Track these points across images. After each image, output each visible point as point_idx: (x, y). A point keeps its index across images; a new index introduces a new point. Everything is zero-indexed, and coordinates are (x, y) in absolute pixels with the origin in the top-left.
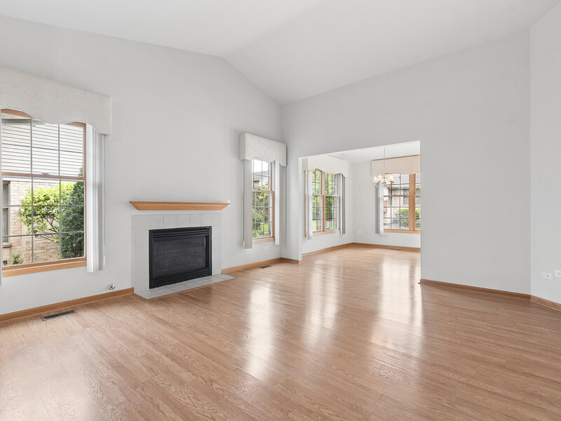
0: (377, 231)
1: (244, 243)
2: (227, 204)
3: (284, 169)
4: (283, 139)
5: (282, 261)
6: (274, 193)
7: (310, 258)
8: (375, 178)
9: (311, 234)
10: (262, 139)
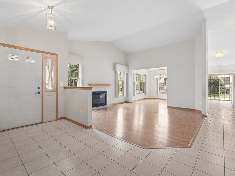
0: (157, 94)
1: (116, 96)
2: (111, 85)
3: (127, 74)
4: (127, 65)
5: (126, 102)
6: (124, 81)
7: (135, 101)
8: (156, 76)
9: (135, 94)
10: (121, 65)
